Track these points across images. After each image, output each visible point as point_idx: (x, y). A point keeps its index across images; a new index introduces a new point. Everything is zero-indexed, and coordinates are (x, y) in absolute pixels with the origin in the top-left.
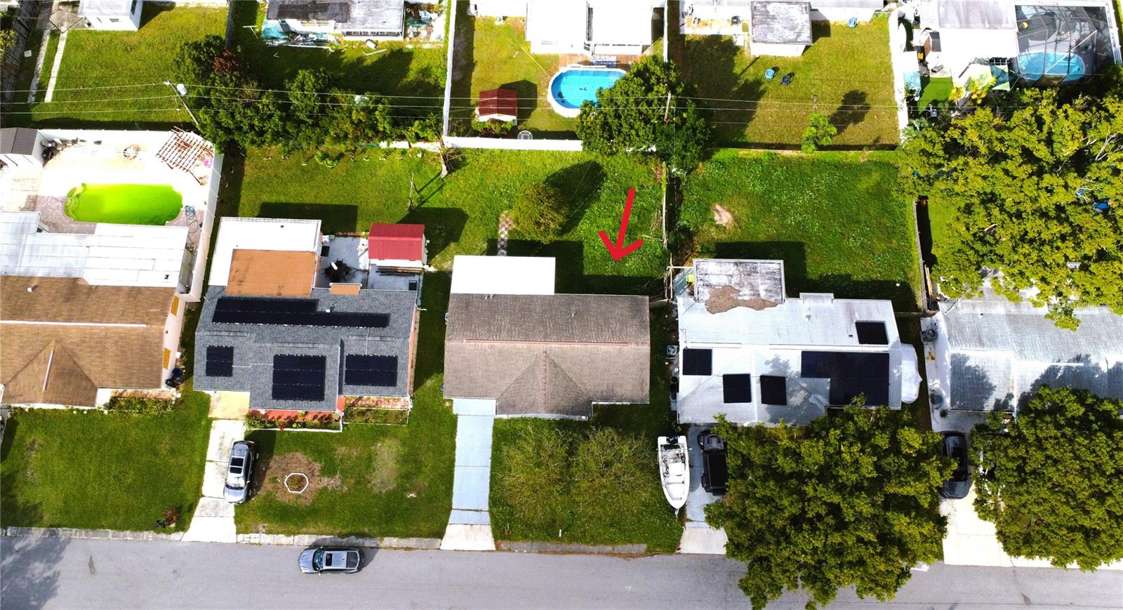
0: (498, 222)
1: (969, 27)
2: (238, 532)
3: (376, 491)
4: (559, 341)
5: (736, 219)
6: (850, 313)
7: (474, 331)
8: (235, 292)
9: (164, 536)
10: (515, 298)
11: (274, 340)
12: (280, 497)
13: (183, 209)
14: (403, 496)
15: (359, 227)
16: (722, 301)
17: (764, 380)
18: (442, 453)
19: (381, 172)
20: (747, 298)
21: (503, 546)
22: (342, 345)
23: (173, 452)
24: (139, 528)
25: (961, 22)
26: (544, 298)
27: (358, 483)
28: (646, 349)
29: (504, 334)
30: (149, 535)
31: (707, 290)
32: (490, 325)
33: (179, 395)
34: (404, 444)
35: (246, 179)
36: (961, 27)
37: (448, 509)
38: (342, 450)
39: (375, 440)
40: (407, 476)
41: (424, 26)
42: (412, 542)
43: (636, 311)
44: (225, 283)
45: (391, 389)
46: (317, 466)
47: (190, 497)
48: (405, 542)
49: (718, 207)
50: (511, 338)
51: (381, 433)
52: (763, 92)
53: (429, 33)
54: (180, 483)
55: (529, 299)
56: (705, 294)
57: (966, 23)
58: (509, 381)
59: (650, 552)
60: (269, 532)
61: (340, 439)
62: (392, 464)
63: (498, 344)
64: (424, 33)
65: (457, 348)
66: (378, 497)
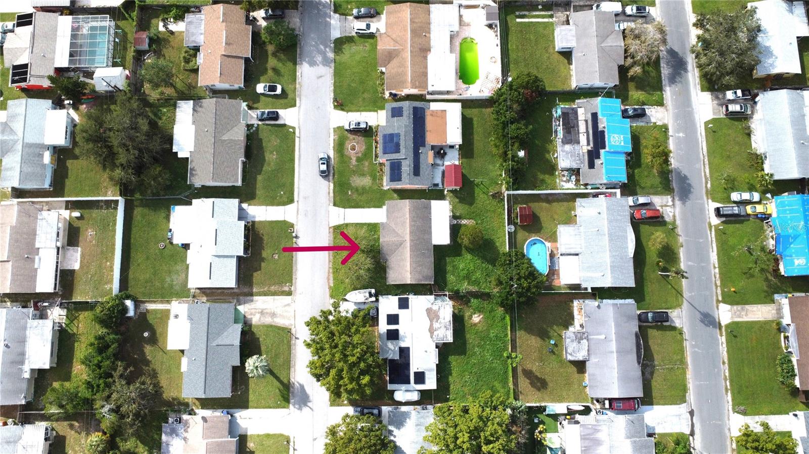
0: (470, 219)
1: (581, 439)
2: (334, 128)
3: (351, 179)
4: (411, 246)
5: (475, 325)
6: (430, 370)
7: (413, 211)
8: (428, 113)
9: (332, 101)
10: (430, 227)
11: (406, 132)
12: (347, 142)
13: (468, 86)
14: (349, 189)
15: (464, 160)
16: (432, 315)
17: (397, 331)
18: (367, 203)
19: (491, 167)
20: (434, 325)
21: (331, 230)
22: (405, 159)
23: (364, 99)
24: (335, 91)
25: (584, 435)
26: (430, 239)
27: (354, 171)
28: (409, 282)
29: (413, 223)
30: (332, 95)
31: (437, 308)
32: (417, 217)
33: (386, 98)
34: (370, 188)
35: (484, 110)
36: (581, 435)
37: (344, 207)
38: (367, 164)
39: (371, 176)
40: (357, 190)
41: (568, 178)
42: (332, 194)
43: (426, 278)
44: (431, 109)
45: (389, 180)
46: (360, 155)
47: (347, 108)
48: (331, 191)
49: (481, 316)
50: (411, 226)
51: (374, 178)
52: (544, 340)
53: (565, 181)
54: (352, 104)
55: (430, 233)
56: (435, 308)
57: (584, 438)
58: (394, 226)
59: (330, 288)
60: (334, 140)
61: (371, 163)
62: (362, 184)
63: (408, 221)
64: (565, 179)
65: (406, 204)
66: (349, 179)
